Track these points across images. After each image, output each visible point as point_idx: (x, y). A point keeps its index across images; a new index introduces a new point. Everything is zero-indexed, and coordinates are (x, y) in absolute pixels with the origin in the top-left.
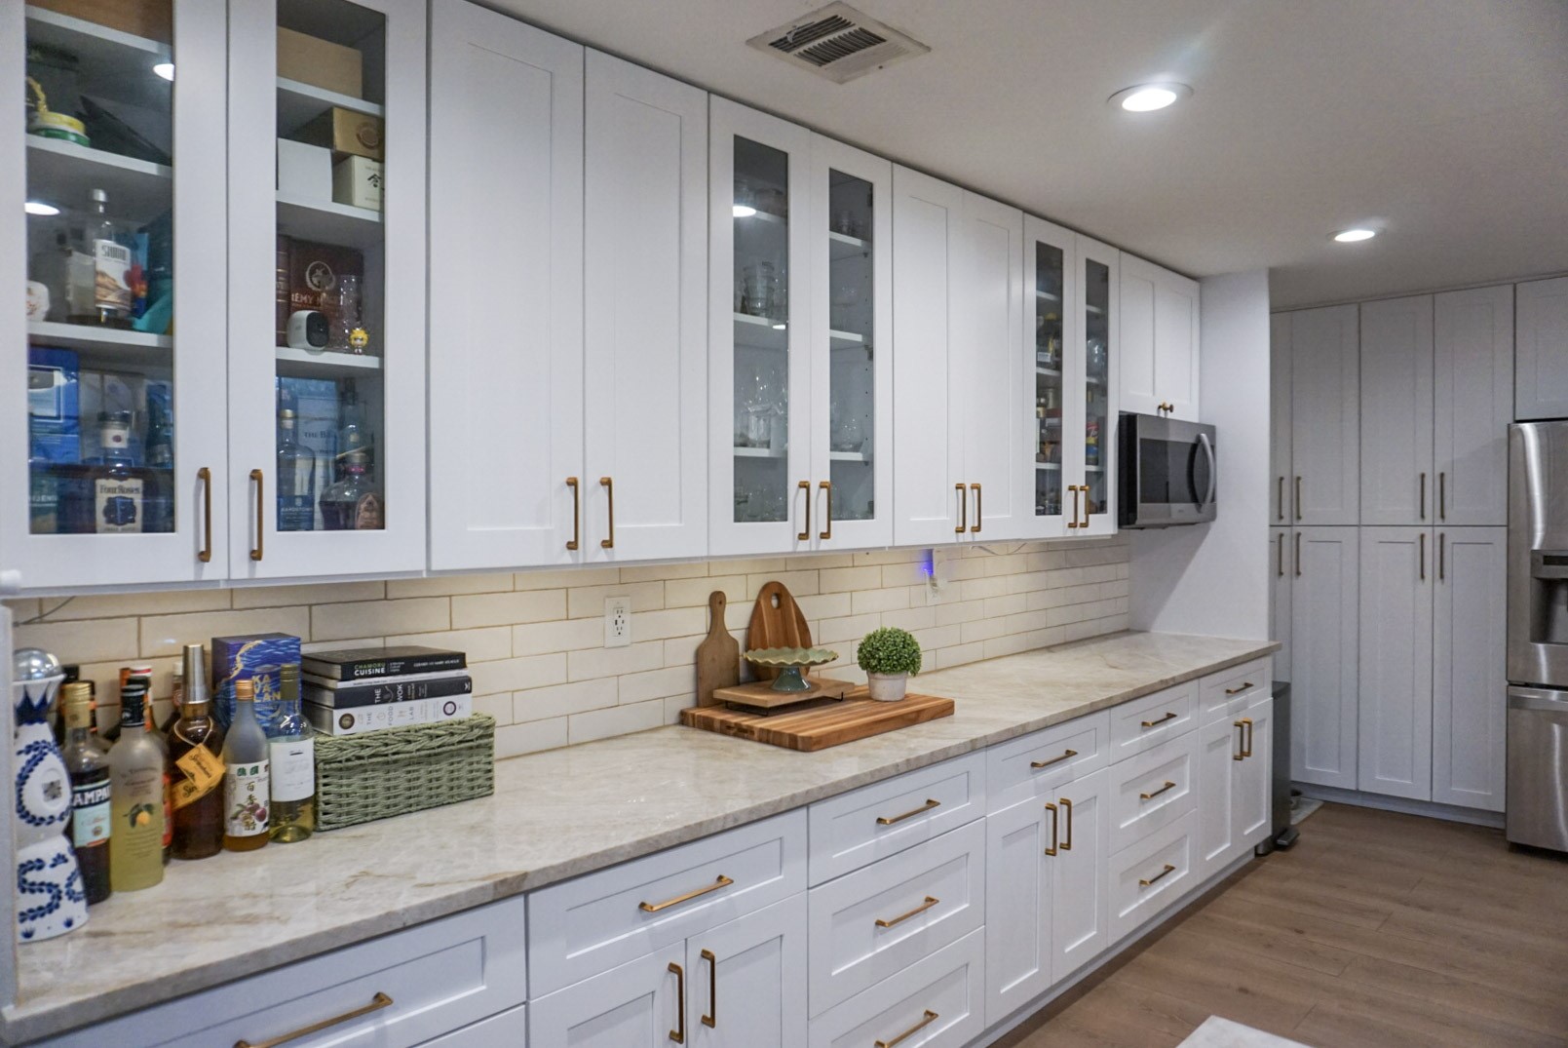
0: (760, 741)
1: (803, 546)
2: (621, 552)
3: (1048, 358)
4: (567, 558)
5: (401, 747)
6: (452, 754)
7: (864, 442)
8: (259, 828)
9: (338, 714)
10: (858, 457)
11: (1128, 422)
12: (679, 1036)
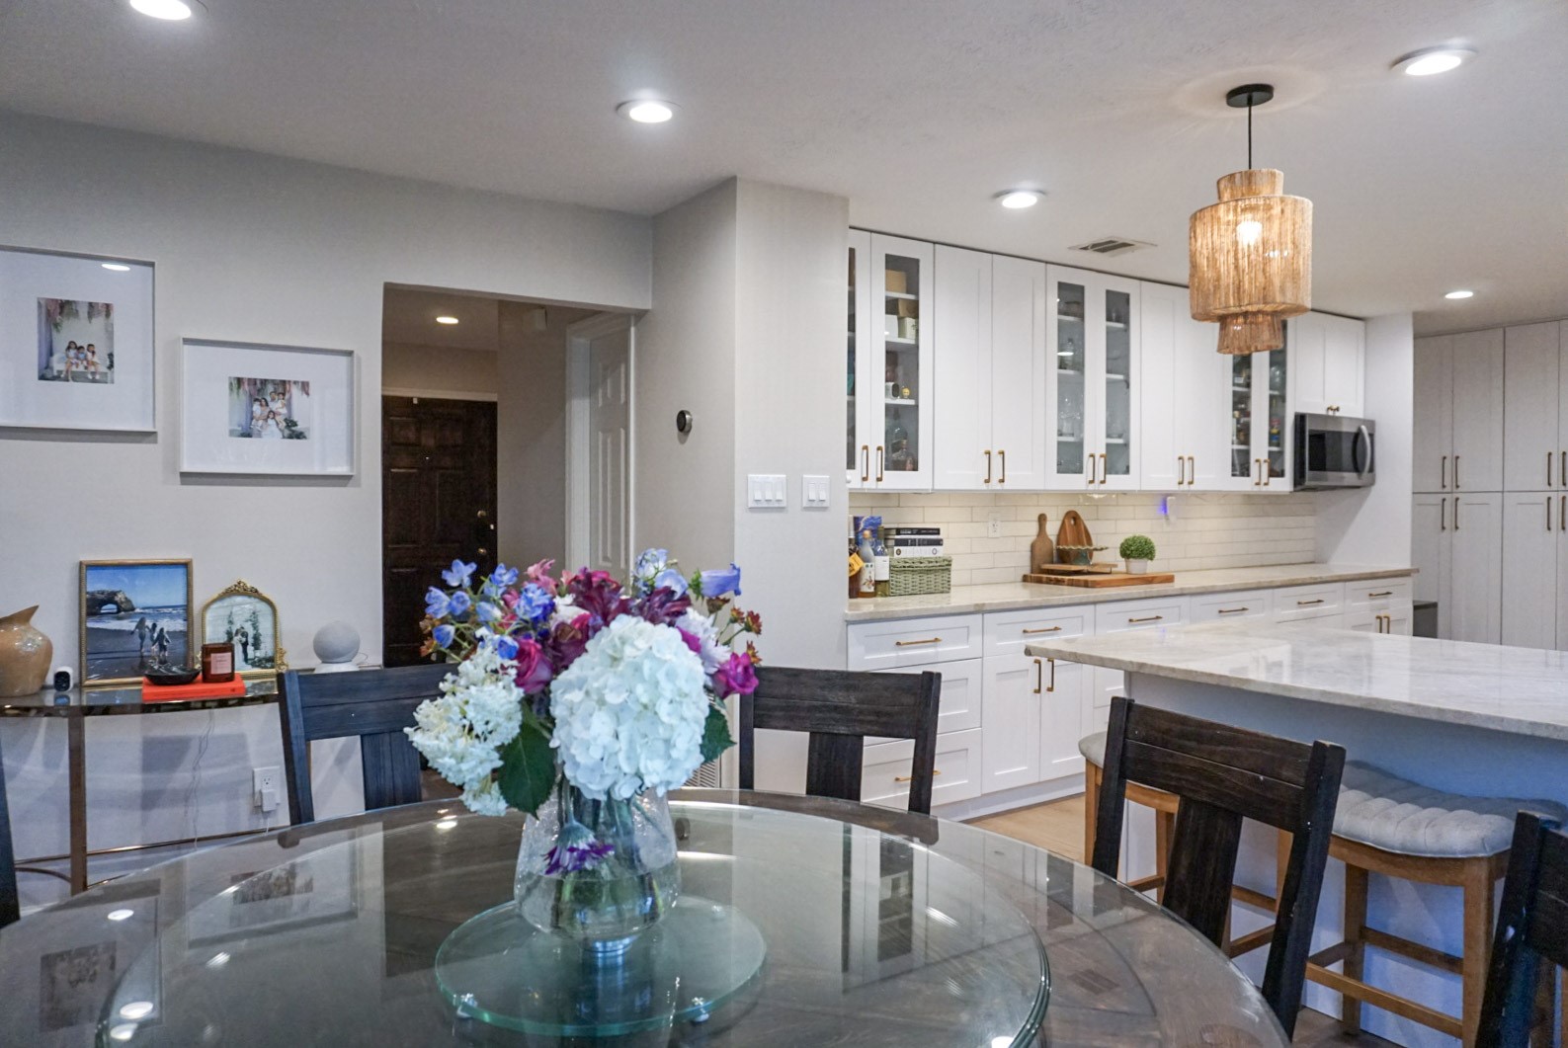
0: (1068, 585)
1: (1091, 487)
2: (1007, 486)
3: (1241, 380)
4: (984, 487)
5: (919, 565)
6: (936, 571)
7: (1124, 433)
8: (872, 590)
9: (896, 548)
10: (1120, 441)
11: (1301, 419)
12: (1038, 691)
